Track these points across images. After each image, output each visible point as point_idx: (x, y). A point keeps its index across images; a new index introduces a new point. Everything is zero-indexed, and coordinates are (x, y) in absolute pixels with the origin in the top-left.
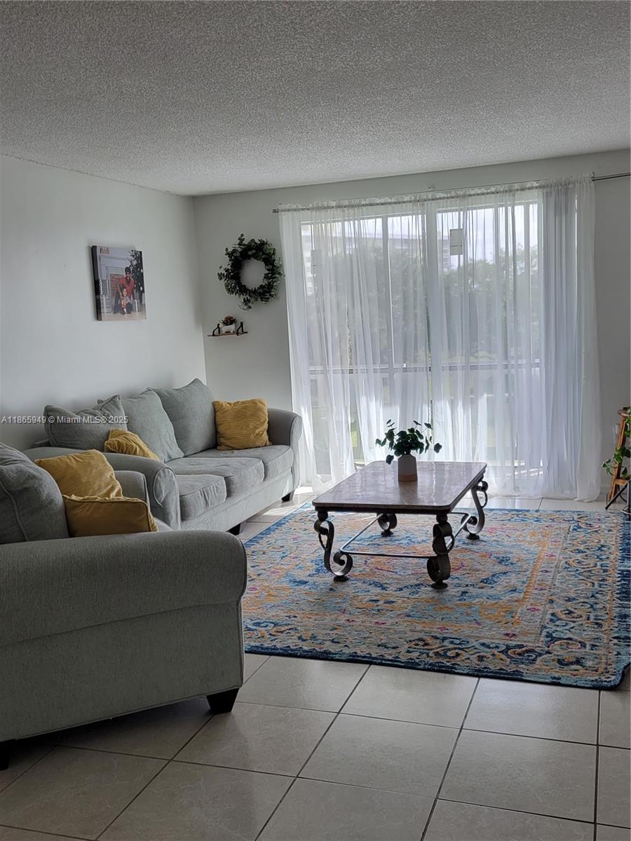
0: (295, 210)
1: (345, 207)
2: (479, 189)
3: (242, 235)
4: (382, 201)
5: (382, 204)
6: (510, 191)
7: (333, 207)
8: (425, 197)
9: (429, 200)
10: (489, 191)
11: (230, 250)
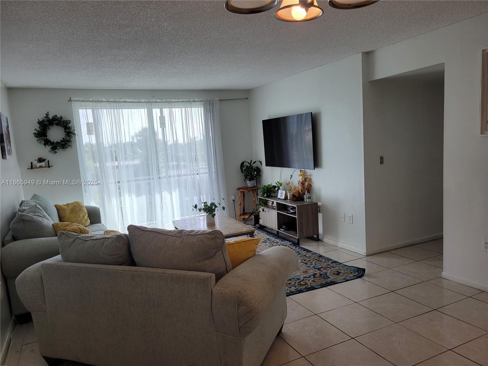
0: (82, 101)
1: (111, 102)
2: (175, 100)
3: (48, 112)
4: (131, 100)
5: (131, 102)
6: (190, 102)
7: (105, 102)
8: (152, 101)
9: (154, 102)
10: (179, 101)
11: (41, 120)
